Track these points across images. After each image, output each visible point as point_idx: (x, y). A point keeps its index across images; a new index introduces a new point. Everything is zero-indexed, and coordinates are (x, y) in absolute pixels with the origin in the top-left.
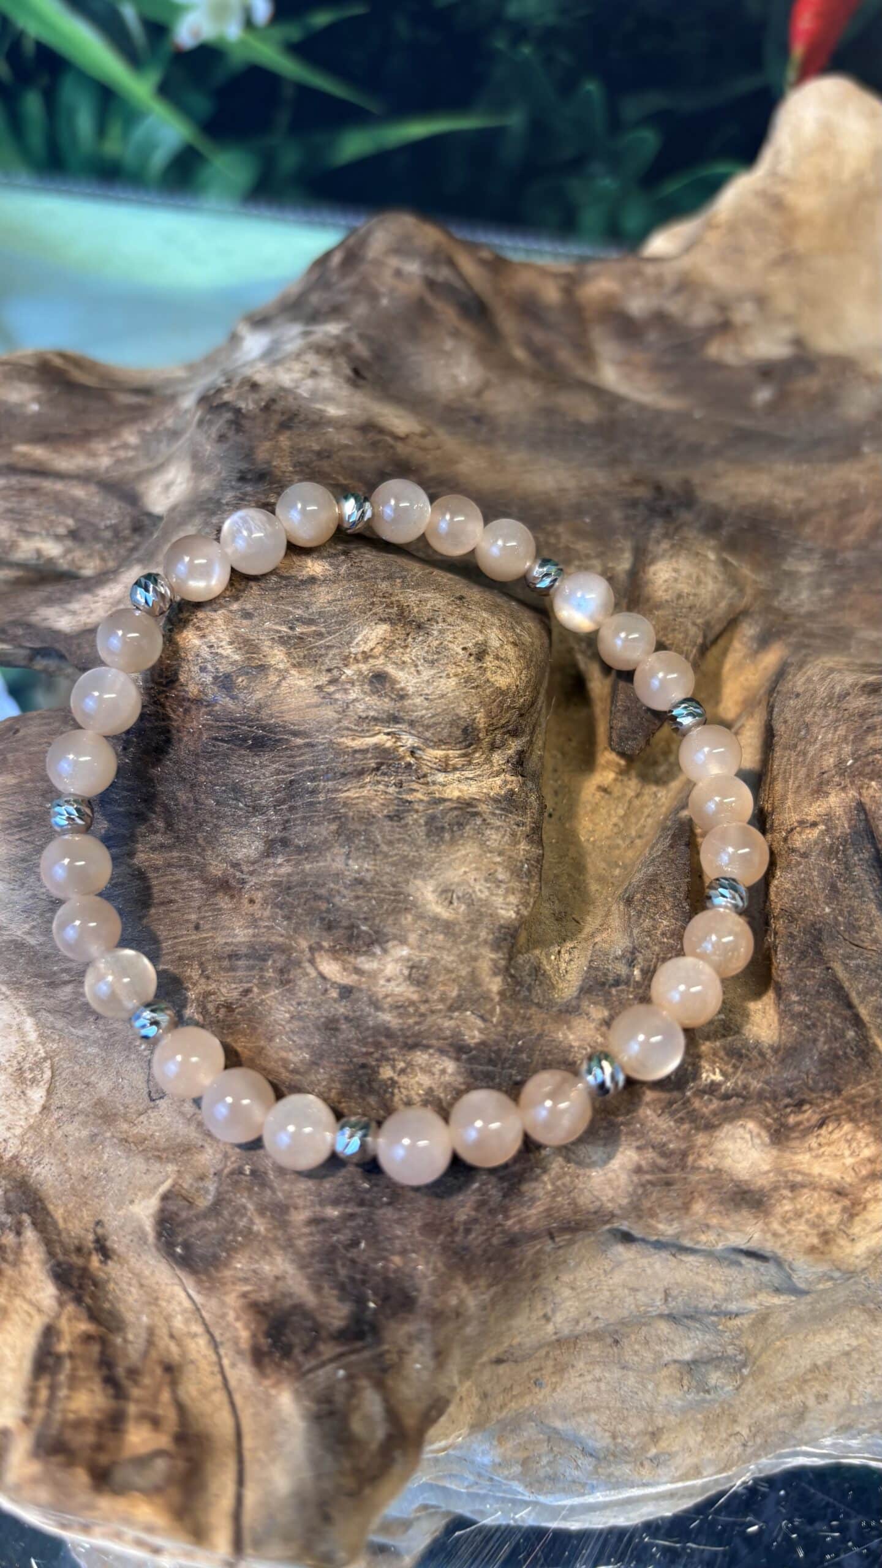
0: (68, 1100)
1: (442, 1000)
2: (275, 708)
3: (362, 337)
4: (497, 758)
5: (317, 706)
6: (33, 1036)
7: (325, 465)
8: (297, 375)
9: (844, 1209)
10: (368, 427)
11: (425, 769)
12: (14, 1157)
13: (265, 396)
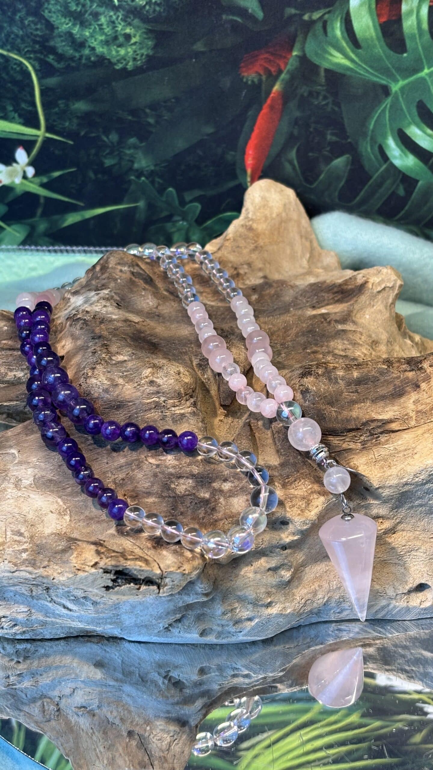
0: (76, 518)
1: (185, 463)
2: (122, 395)
3: (115, 293)
4: (188, 403)
5: (135, 392)
6: (61, 503)
7: (117, 332)
8: (100, 307)
9: (306, 502)
10: (126, 321)
11: (168, 407)
12: (65, 533)
13: (92, 314)
